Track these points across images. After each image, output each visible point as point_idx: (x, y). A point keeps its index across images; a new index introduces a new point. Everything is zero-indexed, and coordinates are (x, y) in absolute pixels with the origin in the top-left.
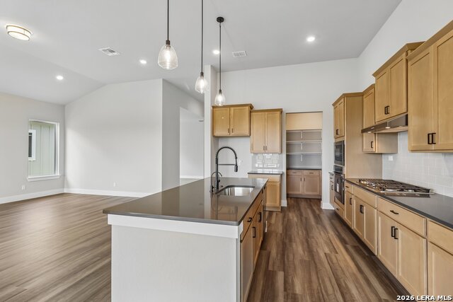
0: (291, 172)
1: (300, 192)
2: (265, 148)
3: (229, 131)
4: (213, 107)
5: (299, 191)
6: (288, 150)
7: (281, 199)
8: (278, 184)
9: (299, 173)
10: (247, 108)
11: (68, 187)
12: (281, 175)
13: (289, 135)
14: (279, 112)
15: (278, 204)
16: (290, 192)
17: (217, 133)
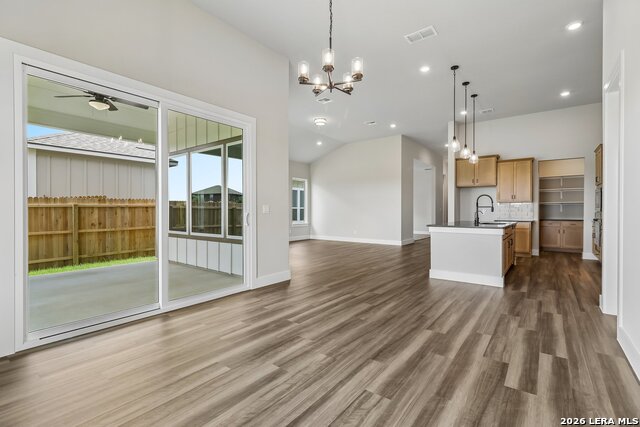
0: (546, 224)
1: (558, 246)
2: (513, 197)
3: (473, 181)
4: (456, 160)
5: (556, 243)
6: (541, 200)
7: (531, 247)
8: (528, 231)
9: (556, 224)
10: (494, 159)
11: (314, 234)
12: (533, 223)
13: (543, 182)
14: (529, 162)
15: (527, 250)
16: (544, 245)
17: (461, 184)
